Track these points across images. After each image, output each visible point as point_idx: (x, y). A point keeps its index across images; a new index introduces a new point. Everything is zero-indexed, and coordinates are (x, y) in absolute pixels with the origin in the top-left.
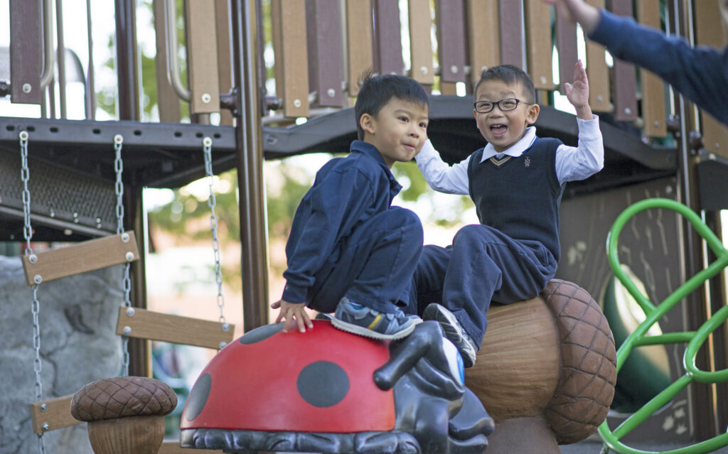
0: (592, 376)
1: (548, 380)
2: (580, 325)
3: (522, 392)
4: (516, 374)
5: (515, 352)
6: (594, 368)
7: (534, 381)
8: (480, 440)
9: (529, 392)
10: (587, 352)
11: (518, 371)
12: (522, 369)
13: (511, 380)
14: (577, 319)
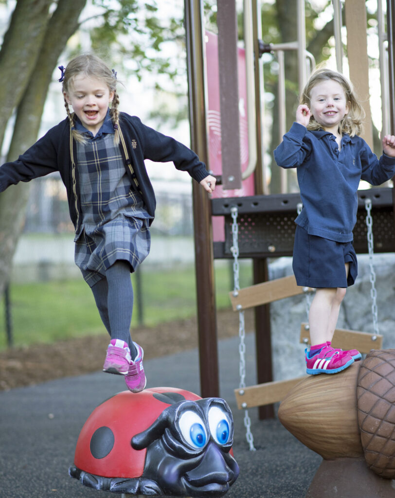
0: (372, 435)
1: (350, 433)
2: (367, 395)
3: (333, 441)
4: (323, 428)
5: (321, 412)
6: (372, 429)
7: (339, 434)
8: (214, 487)
9: (339, 441)
10: (367, 416)
11: (325, 426)
12: (328, 425)
13: (321, 432)
14: (366, 390)
